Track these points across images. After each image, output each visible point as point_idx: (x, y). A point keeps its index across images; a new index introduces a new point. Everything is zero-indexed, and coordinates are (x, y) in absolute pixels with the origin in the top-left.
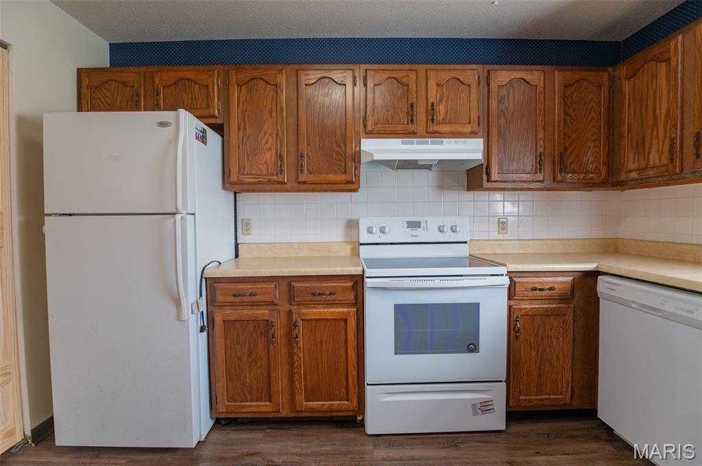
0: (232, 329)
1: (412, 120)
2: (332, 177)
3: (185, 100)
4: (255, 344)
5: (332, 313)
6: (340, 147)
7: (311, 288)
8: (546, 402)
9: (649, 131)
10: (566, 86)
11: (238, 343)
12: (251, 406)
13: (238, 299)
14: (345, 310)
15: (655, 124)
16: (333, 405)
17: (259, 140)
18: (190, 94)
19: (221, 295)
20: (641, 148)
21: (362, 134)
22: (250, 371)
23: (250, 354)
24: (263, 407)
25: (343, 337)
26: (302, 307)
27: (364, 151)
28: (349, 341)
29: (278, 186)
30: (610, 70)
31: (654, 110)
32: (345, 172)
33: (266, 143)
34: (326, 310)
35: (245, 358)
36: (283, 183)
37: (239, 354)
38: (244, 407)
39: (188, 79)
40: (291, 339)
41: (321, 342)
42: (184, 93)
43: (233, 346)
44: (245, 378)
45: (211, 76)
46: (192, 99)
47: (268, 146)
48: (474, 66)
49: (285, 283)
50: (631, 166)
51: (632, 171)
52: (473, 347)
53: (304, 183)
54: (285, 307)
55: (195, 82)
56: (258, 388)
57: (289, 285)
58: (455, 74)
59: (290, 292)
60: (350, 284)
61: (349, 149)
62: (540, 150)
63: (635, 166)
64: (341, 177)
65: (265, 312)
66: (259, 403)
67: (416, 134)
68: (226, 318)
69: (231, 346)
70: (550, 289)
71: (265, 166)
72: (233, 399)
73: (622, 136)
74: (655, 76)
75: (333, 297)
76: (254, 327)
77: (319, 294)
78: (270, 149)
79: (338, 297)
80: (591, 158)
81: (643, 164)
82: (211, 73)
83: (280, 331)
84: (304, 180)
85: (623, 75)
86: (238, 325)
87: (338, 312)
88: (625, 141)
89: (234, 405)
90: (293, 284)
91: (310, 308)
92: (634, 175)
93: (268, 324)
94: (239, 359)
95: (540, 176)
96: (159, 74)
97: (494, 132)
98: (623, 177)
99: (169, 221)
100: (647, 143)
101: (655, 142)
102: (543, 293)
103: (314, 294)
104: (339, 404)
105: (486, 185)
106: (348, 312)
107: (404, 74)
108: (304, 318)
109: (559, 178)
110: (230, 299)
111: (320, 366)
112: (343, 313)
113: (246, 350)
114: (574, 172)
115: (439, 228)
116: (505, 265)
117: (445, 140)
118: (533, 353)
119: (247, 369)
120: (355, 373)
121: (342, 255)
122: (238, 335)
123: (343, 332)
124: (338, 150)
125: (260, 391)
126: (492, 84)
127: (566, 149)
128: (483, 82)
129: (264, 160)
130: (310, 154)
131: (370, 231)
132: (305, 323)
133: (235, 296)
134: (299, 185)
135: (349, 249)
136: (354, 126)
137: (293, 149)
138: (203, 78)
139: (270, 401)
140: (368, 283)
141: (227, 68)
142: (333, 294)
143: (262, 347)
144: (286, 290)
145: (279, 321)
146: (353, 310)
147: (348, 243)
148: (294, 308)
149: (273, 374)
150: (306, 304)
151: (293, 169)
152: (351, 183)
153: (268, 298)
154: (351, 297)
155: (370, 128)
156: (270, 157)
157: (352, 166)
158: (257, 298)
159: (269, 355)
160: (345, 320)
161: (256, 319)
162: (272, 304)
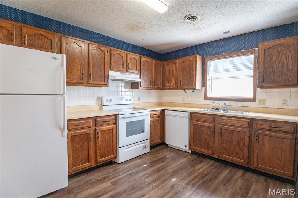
0: (74, 139)
1: (123, 67)
2: (100, 83)
3: (40, 43)
4: (83, 143)
5: (109, 127)
6: (103, 73)
7: (103, 120)
8: (156, 143)
9: (171, 78)
10: (155, 64)
11: (77, 144)
12: (82, 166)
13: (77, 127)
14: (113, 126)
15: (172, 77)
16: (109, 157)
17: (74, 66)
18: (42, 42)
19: (71, 126)
20: (169, 82)
21: (109, 69)
22: (81, 153)
23: (81, 147)
24: (87, 165)
25: (112, 135)
26: (99, 127)
27: (110, 75)
28: (114, 135)
29: (81, 84)
30: (163, 62)
31: (172, 74)
32: (105, 81)
33: (77, 67)
34: (107, 127)
35: (79, 149)
36: (83, 83)
37: (77, 148)
38: (79, 167)
39: (41, 35)
40: (96, 138)
41: (105, 137)
42: (39, 40)
43: (75, 145)
44: (79, 156)
45: (53, 36)
46: (43, 43)
47: (77, 69)
48: (137, 55)
49: (94, 119)
50: (167, 85)
51: (167, 87)
52: (143, 132)
53: (91, 84)
54: (94, 128)
55: (45, 37)
56: (84, 159)
57: (95, 119)
58: (133, 56)
59: (95, 122)
60: (114, 117)
61: (106, 74)
62: (151, 80)
63: (168, 86)
64: (103, 83)
65: (87, 130)
66: (84, 164)
67: (124, 71)
68: (72, 135)
69: (74, 146)
70: (157, 114)
71: (76, 77)
72: (74, 166)
73: (165, 78)
74: (172, 66)
75: (109, 122)
76: (83, 136)
77: (106, 122)
78: (78, 70)
79: (111, 122)
80: (159, 82)
81: (170, 86)
82: (54, 35)
83: (92, 136)
84: (91, 83)
85: (166, 64)
86: (77, 137)
87: (111, 127)
88: (166, 80)
89: (75, 168)
90: (97, 119)
91: (102, 127)
92: (168, 87)
93: (89, 134)
94: (77, 149)
95: (151, 86)
96: (26, 28)
97: (142, 73)
98: (166, 88)
100: (171, 81)
101: (172, 81)
102: (156, 115)
103: (104, 122)
104: (111, 157)
105: (140, 88)
106: (114, 126)
107: (122, 53)
108: (100, 130)
109: (154, 87)
110: (75, 127)
111: (105, 145)
112: (112, 127)
113: (80, 146)
114: (157, 86)
115: (126, 100)
116: (148, 109)
117: (131, 74)
118: (154, 131)
119: (80, 153)
120: (115, 145)
121: (96, 109)
122: (77, 141)
123: (112, 133)
124: (102, 73)
125: (85, 160)
126: (141, 61)
127: (155, 80)
128: (139, 59)
129: (75, 74)
130: (93, 74)
131: (107, 101)
132: (101, 132)
133: (76, 126)
134: (89, 84)
135: (98, 107)
136: (107, 66)
137: (87, 71)
138: (49, 36)
139: (89, 162)
140: (121, 116)
141: (60, 35)
142: (109, 121)
143: (86, 144)
144: (94, 121)
145: (92, 133)
146: (115, 125)
147: (98, 105)
148: (97, 128)
149: (90, 152)
150: (101, 126)
151: (86, 78)
152: (106, 85)
153: (88, 125)
154: (114, 121)
155: (112, 68)
156: (78, 73)
157: (106, 79)
158: (85, 125)
159: (88, 145)
160: (113, 129)
161: (84, 134)
162: (90, 127)
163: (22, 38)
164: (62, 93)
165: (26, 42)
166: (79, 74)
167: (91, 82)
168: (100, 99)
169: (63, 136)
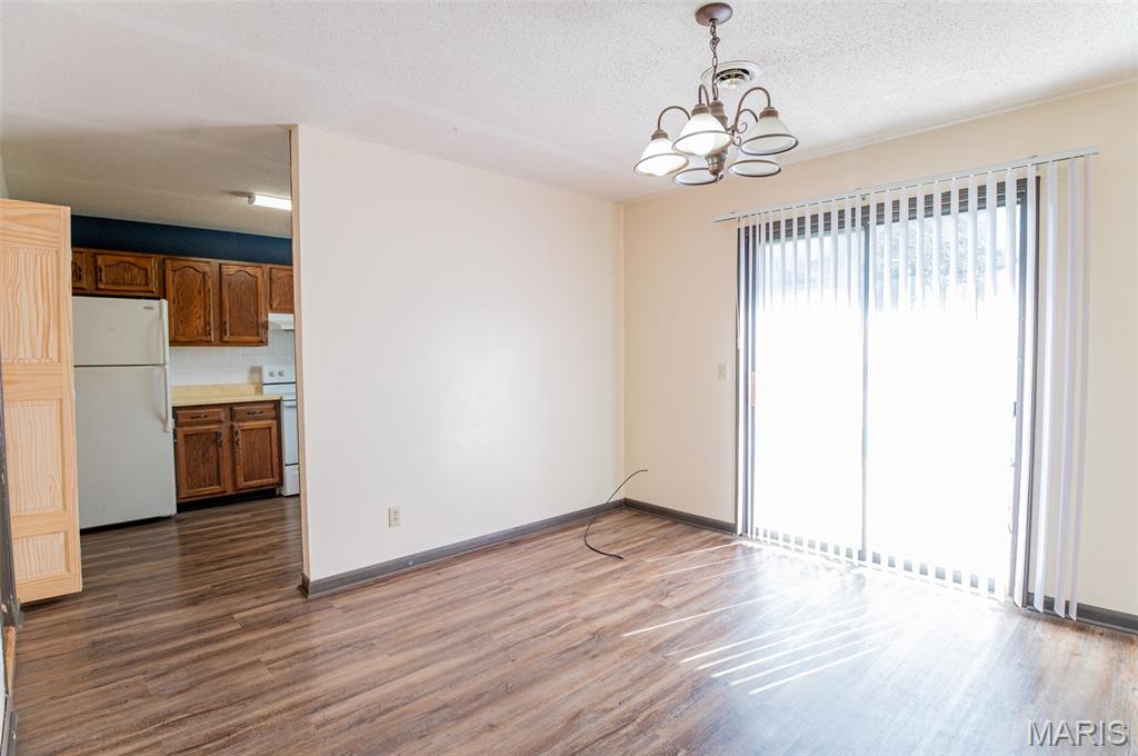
0: (191, 440)
2: (248, 338)
3: (126, 278)
4: (207, 449)
5: (261, 424)
6: (253, 318)
7: (246, 410)
11: (195, 450)
13: (195, 420)
14: (270, 422)
16: (263, 482)
18: (130, 274)
19: (182, 418)
21: (269, 310)
22: (204, 467)
23: (204, 455)
24: (215, 489)
25: (269, 439)
26: (239, 422)
27: (271, 322)
28: (273, 441)
29: (206, 343)
32: (258, 335)
33: (196, 313)
34: (257, 423)
35: (200, 459)
36: (211, 341)
37: (195, 457)
39: (128, 262)
40: (234, 443)
41: (254, 444)
42: (125, 272)
44: (201, 472)
45: (149, 261)
46: (132, 277)
47: (198, 315)
49: (228, 408)
53: (227, 342)
54: (229, 424)
55: (135, 265)
56: (210, 477)
57: (231, 409)
59: (231, 414)
60: (272, 406)
61: (260, 320)
64: (255, 339)
65: (215, 427)
66: (211, 488)
68: (184, 433)
69: (190, 452)
71: (195, 331)
72: (191, 487)
75: (262, 414)
76: (207, 437)
77: (254, 414)
78: (199, 317)
79: (265, 414)
83: (225, 438)
86: (195, 438)
87: (265, 424)
89: (192, 492)
91: (246, 422)
93: (218, 434)
94: (196, 460)
96: (103, 256)
99: (157, 370)
103: (248, 414)
106: (272, 423)
108: (242, 429)
110: (190, 420)
111: (253, 457)
112: (268, 424)
113: (200, 453)
119: (202, 466)
120: (277, 459)
121: (249, 392)
122: (194, 444)
123: (268, 436)
124: (251, 319)
125: (211, 480)
129: (193, 326)
130: (231, 322)
131: (271, 374)
132: (243, 432)
133: (193, 418)
134: (222, 342)
135: (253, 388)
136: (263, 304)
137: (217, 319)
138: (143, 263)
139: (219, 484)
140: (286, 404)
141: (162, 256)
142: (261, 412)
143: (212, 451)
144: (228, 412)
145: (225, 432)
146: (275, 422)
147: (253, 384)
148: (235, 424)
149: (221, 467)
150: (243, 421)
151: (218, 333)
152: (263, 343)
153: (217, 418)
154: (273, 413)
155: (274, 306)
156: (199, 323)
157: (262, 331)
158: (209, 418)
159: (218, 455)
160: (270, 428)
161: (208, 433)
162: (220, 422)
163: (96, 274)
164: (162, 362)
165: (103, 278)
166: (202, 324)
167: (226, 339)
168: (256, 371)
169: (165, 431)
